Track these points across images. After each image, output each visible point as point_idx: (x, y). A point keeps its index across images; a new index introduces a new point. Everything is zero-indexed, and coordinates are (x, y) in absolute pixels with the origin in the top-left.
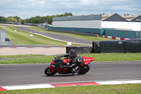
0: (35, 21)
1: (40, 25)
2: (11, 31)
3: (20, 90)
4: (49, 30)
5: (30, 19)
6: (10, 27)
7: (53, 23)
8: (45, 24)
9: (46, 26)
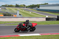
0: (32, 7)
1: (34, 8)
2: (22, 11)
3: (26, 36)
4: (38, 11)
5: (30, 6)
6: (21, 9)
7: (40, 7)
8: (36, 8)
9: (37, 9)
